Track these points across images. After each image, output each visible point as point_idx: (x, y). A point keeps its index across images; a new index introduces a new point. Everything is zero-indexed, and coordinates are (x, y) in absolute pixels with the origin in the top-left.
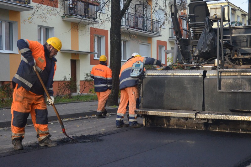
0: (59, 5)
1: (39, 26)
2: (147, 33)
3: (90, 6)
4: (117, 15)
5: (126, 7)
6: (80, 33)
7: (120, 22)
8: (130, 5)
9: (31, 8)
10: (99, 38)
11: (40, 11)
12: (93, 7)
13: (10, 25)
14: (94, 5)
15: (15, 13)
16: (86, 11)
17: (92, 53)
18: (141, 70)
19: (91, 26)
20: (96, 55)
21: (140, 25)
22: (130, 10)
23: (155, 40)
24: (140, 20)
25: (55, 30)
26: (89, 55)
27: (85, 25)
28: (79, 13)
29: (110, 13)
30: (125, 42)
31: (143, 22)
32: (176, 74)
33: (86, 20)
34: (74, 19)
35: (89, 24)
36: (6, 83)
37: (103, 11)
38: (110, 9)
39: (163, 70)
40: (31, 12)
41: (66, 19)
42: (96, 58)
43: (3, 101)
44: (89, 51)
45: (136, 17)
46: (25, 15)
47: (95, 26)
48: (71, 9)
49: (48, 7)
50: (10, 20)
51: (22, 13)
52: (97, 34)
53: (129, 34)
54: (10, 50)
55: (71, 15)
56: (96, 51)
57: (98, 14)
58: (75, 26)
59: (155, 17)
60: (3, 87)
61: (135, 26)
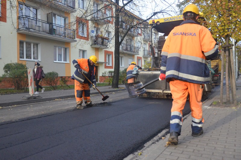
0: (89, 40)
1: (79, 50)
2: (132, 53)
3: (104, 40)
4: (118, 44)
5: (122, 40)
6: (99, 53)
7: (119, 47)
8: (124, 39)
9: (76, 41)
10: (109, 55)
11: (80, 43)
12: (106, 40)
13: (66, 49)
14: (106, 39)
15: (68, 43)
16: (103, 43)
17: (105, 63)
18: (137, 71)
19: (105, 49)
20: (107, 64)
21: (129, 49)
22: (124, 42)
23: (136, 56)
24: (129, 47)
25: (87, 51)
26: (104, 64)
27: (102, 49)
28: (99, 43)
29: (114, 43)
30: (122, 57)
31: (130, 48)
32: (153, 73)
33: (102, 47)
34: (96, 46)
35: (104, 48)
36: (63, 77)
37: (111, 42)
38: (114, 41)
39: (147, 71)
40: (76, 43)
41: (93, 46)
42: (107, 65)
43: (62, 86)
44: (104, 62)
45: (127, 45)
46: (73, 44)
47: (107, 50)
48: (95, 41)
49: (84, 40)
50: (66, 47)
51: (71, 43)
52: (108, 54)
53: (123, 53)
54: (65, 61)
55: (95, 44)
56: (107, 62)
57: (108, 44)
58: (97, 50)
59: (136, 45)
60: (62, 80)
61: (126, 50)
